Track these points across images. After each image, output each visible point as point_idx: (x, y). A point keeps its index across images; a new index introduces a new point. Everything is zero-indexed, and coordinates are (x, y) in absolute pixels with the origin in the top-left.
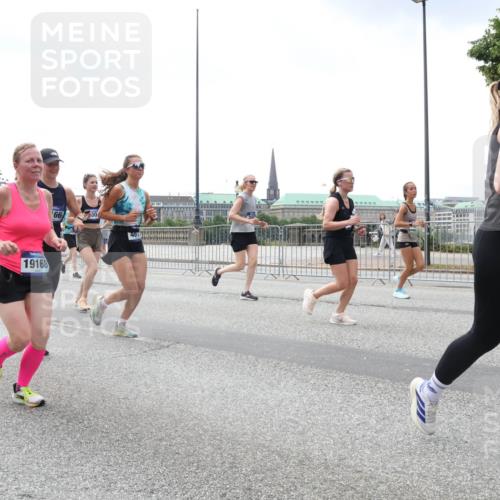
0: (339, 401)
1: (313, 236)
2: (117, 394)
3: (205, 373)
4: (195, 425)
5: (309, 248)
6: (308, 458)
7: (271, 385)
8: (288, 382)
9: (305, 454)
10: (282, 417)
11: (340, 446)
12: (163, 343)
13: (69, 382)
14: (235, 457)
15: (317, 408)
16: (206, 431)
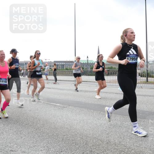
0: (119, 124)
1: (111, 73)
2: (51, 121)
3: (78, 115)
4: (75, 131)
5: (110, 77)
6: (110, 142)
7: (98, 119)
8: (103, 118)
9: (109, 141)
10: (102, 129)
11: (119, 138)
12: (65, 106)
13: (36, 118)
14: (87, 141)
15: (112, 126)
16: (78, 133)
